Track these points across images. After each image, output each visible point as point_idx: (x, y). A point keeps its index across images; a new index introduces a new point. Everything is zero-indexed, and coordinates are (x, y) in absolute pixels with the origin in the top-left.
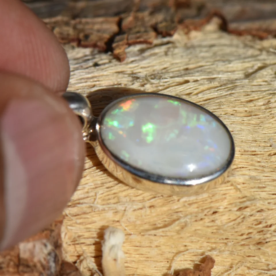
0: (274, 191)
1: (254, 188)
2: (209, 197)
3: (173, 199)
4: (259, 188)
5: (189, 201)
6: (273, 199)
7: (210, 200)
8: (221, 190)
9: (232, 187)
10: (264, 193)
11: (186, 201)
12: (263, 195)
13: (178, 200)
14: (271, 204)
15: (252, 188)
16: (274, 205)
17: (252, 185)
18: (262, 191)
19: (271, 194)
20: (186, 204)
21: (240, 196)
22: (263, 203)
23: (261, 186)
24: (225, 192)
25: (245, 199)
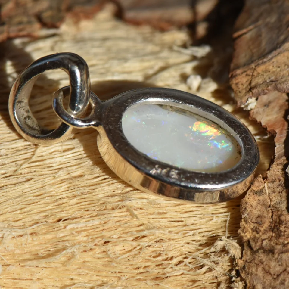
0: (176, 218)
1: (154, 213)
2: (100, 224)
3: (58, 226)
4: (159, 214)
5: (77, 228)
6: (175, 227)
7: (101, 228)
8: (115, 217)
9: (128, 213)
10: (164, 220)
11: (73, 229)
12: (164, 222)
13: (65, 228)
14: (173, 232)
15: (151, 214)
16: (175, 235)
17: (151, 210)
18: (163, 218)
19: (172, 221)
20: (74, 232)
21: (137, 223)
22: (164, 232)
23: (161, 211)
24: (119, 219)
25: (142, 228)
